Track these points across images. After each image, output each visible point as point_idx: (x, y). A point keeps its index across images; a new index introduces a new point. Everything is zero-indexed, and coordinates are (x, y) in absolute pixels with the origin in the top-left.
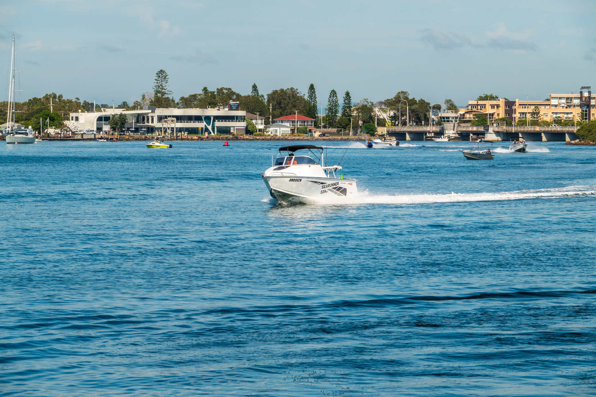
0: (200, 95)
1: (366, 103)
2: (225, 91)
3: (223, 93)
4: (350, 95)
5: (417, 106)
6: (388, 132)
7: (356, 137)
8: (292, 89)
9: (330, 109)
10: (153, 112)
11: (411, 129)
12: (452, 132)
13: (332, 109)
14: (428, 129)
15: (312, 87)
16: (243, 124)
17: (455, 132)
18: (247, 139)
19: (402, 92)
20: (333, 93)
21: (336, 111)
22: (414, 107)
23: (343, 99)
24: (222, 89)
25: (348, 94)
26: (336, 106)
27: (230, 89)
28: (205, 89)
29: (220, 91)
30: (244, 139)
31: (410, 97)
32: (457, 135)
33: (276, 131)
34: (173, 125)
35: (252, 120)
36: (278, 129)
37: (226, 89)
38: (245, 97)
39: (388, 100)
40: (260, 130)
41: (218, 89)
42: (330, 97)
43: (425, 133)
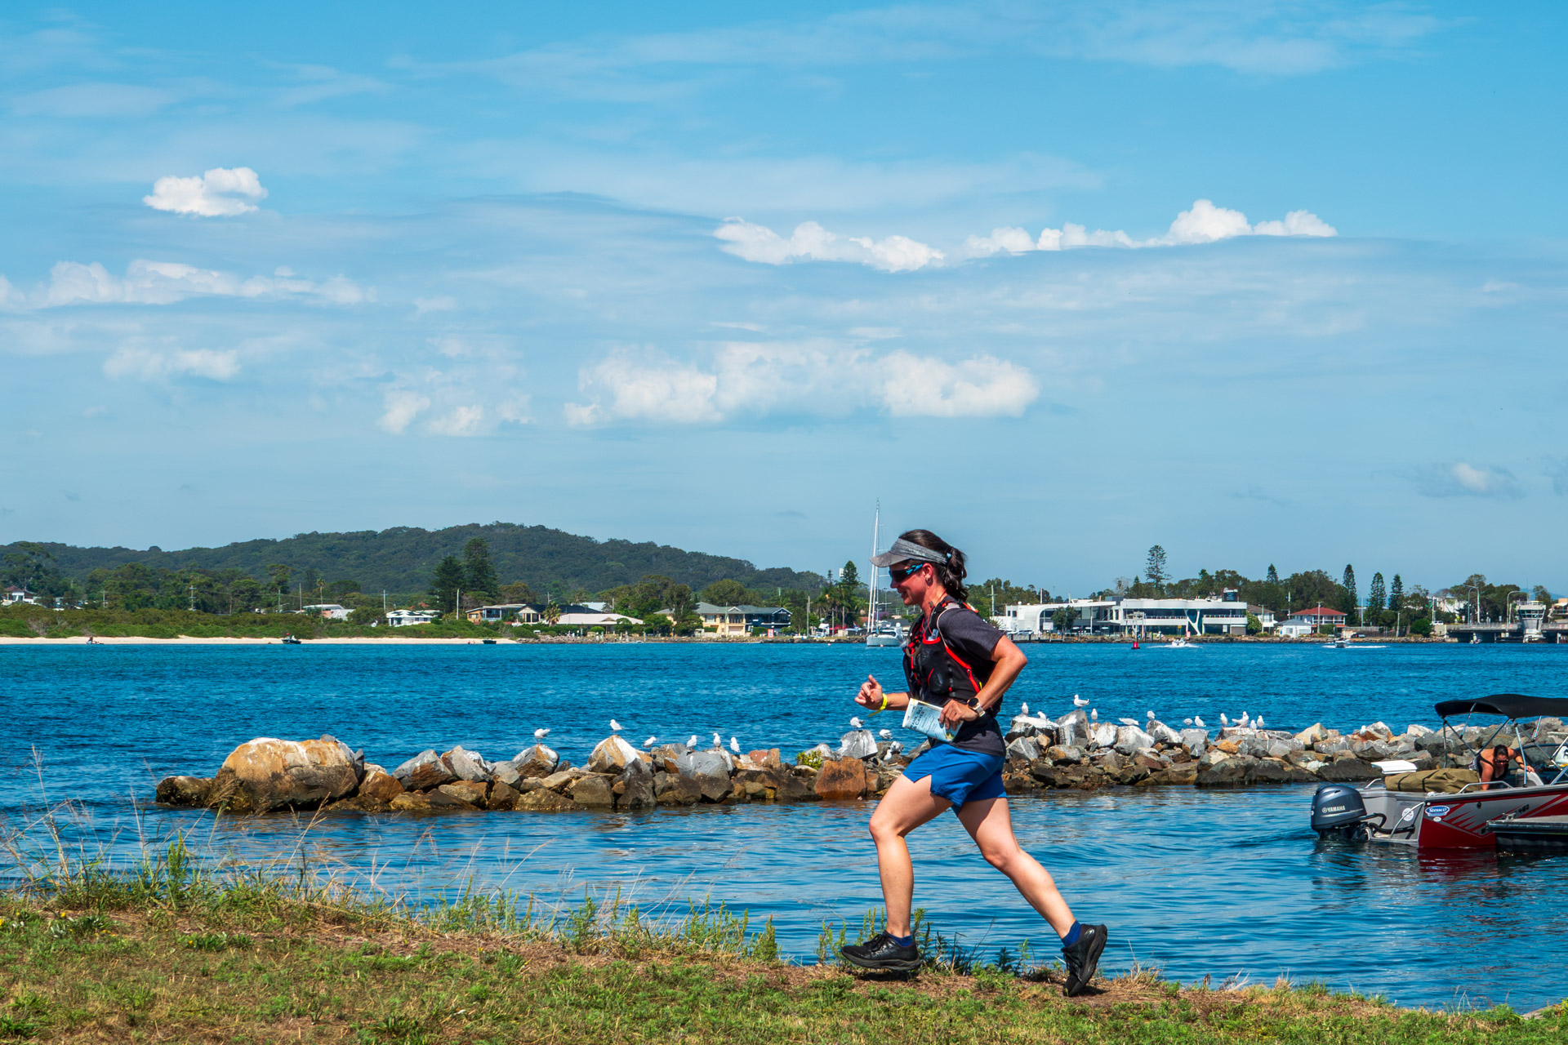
0: (1193, 580)
1: (1418, 591)
2: (1227, 575)
3: (1225, 578)
4: (1401, 580)
5: (1495, 595)
6: (1448, 631)
7: (1403, 638)
8: (1319, 572)
9: (1373, 600)
10: (1118, 604)
11: (1481, 628)
12: (1535, 631)
13: (1376, 601)
14: (1503, 627)
15: (1349, 569)
16: (1242, 621)
17: (1539, 631)
18: (1246, 642)
19: (1476, 576)
20: (1378, 577)
21: (1382, 603)
22: (1490, 596)
23: (1391, 586)
24: (1223, 572)
25: (1397, 578)
26: (1382, 595)
27: (1234, 572)
28: (1203, 572)
29: (1220, 574)
30: (1241, 642)
31: (1487, 583)
32: (1542, 636)
33: (1291, 631)
34: (1139, 622)
35: (1257, 615)
36: (1293, 627)
37: (1229, 572)
38: (1254, 583)
39: (1456, 587)
40: (1266, 629)
41: (1217, 572)
42: (1374, 582)
43: (1499, 633)
